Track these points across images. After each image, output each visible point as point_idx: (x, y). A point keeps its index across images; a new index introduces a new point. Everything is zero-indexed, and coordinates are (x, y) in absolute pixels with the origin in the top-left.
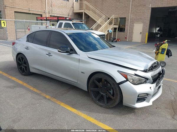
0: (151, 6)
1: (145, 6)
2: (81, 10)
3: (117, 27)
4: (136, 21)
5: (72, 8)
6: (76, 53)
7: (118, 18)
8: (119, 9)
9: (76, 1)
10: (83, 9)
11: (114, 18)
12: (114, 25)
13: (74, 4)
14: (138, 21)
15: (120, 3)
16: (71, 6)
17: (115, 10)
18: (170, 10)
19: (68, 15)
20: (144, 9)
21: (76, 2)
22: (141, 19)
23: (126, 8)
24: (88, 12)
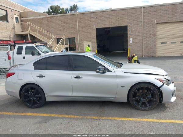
0: (95, 27)
1: (90, 27)
2: (23, 31)
3: (68, 46)
4: (85, 41)
5: (13, 30)
6: (109, 71)
7: (67, 38)
8: (67, 30)
9: (16, 22)
10: (28, 31)
11: (64, 38)
12: (66, 45)
13: (15, 26)
14: (86, 41)
15: (66, 24)
16: (12, 28)
17: (63, 31)
18: (106, 30)
19: (10, 38)
20: (90, 29)
21: (17, 24)
22: (89, 38)
23: (74, 29)
24: (34, 34)
